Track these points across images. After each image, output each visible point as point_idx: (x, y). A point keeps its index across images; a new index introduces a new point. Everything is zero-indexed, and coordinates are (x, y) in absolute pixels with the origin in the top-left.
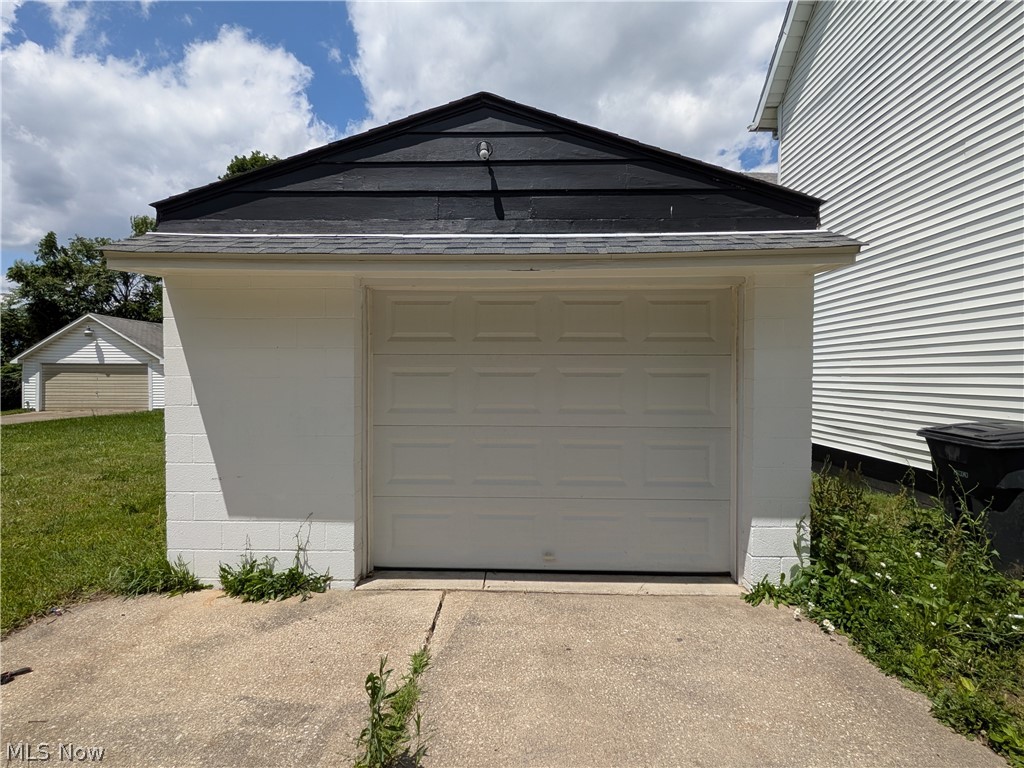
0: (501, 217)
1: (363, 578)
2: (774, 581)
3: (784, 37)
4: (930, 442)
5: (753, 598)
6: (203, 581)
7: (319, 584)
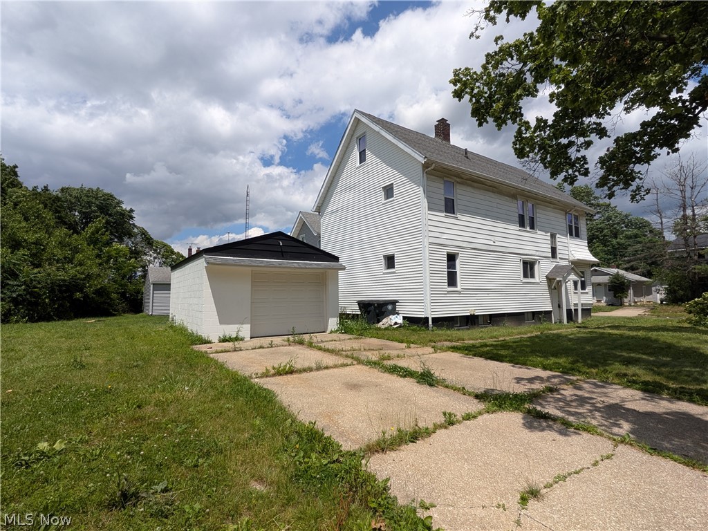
0: (283, 256)
1: (251, 338)
2: (333, 330)
3: (323, 190)
4: (359, 304)
5: (331, 333)
6: (213, 341)
7: (242, 339)
